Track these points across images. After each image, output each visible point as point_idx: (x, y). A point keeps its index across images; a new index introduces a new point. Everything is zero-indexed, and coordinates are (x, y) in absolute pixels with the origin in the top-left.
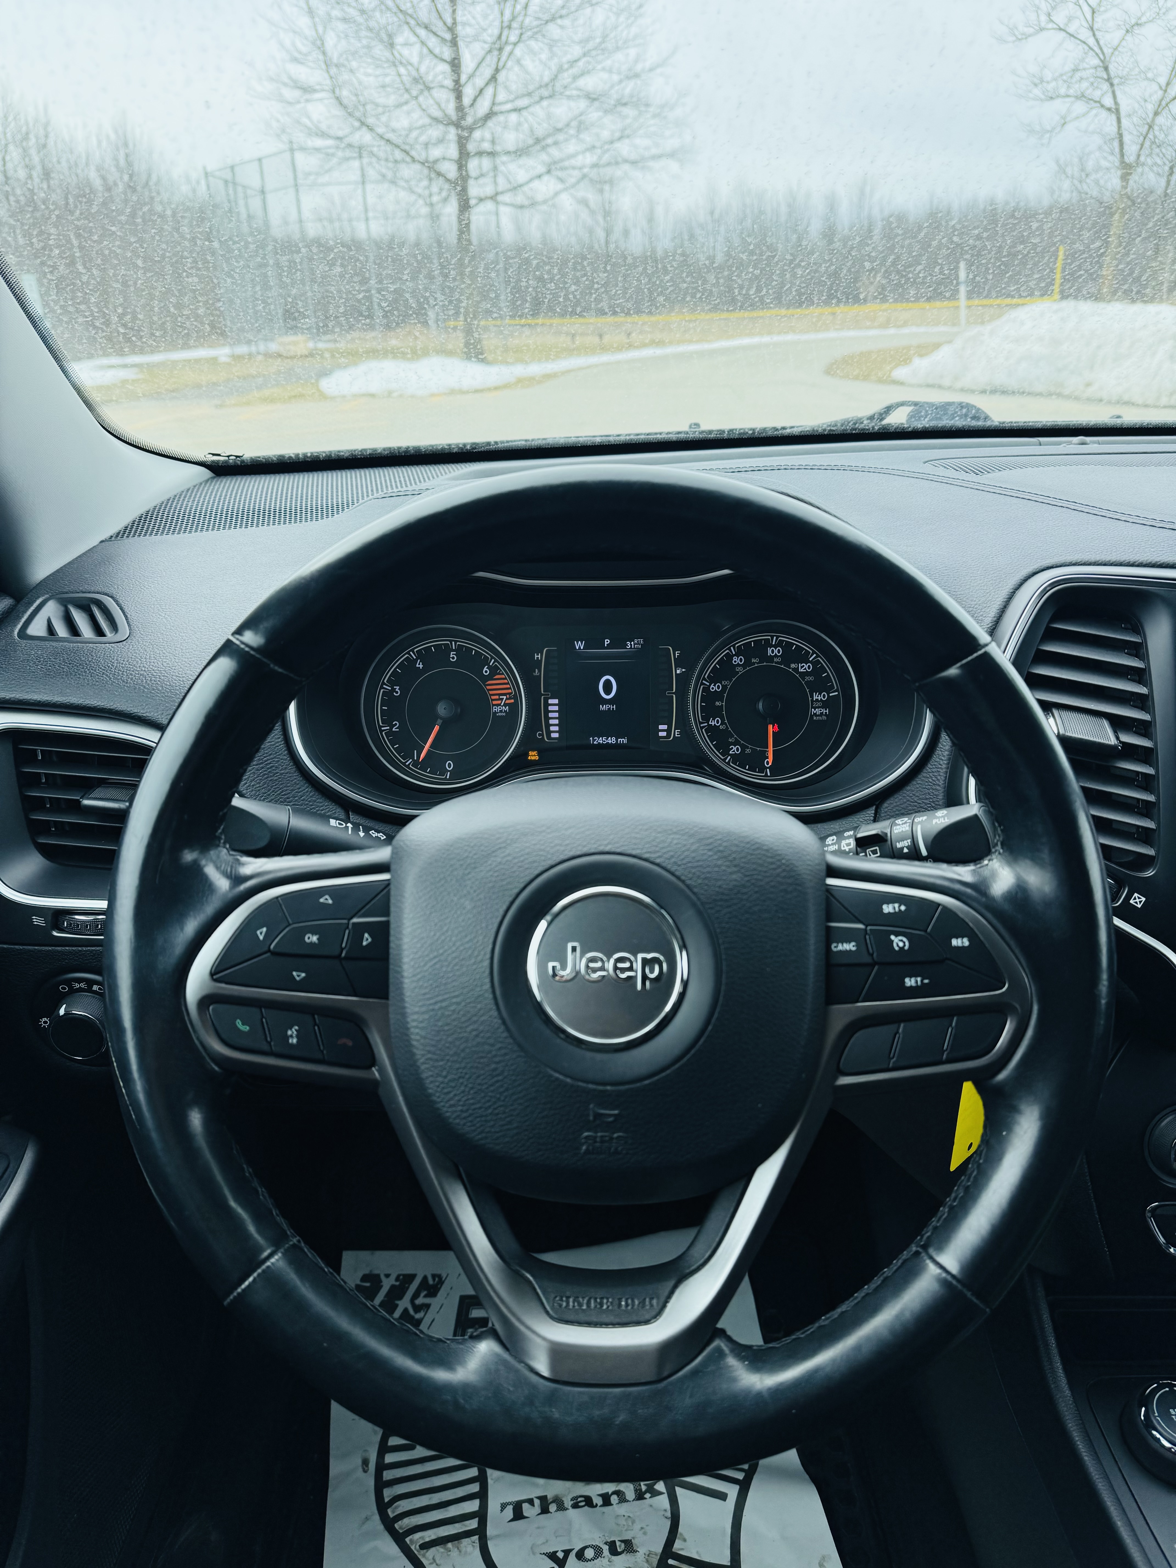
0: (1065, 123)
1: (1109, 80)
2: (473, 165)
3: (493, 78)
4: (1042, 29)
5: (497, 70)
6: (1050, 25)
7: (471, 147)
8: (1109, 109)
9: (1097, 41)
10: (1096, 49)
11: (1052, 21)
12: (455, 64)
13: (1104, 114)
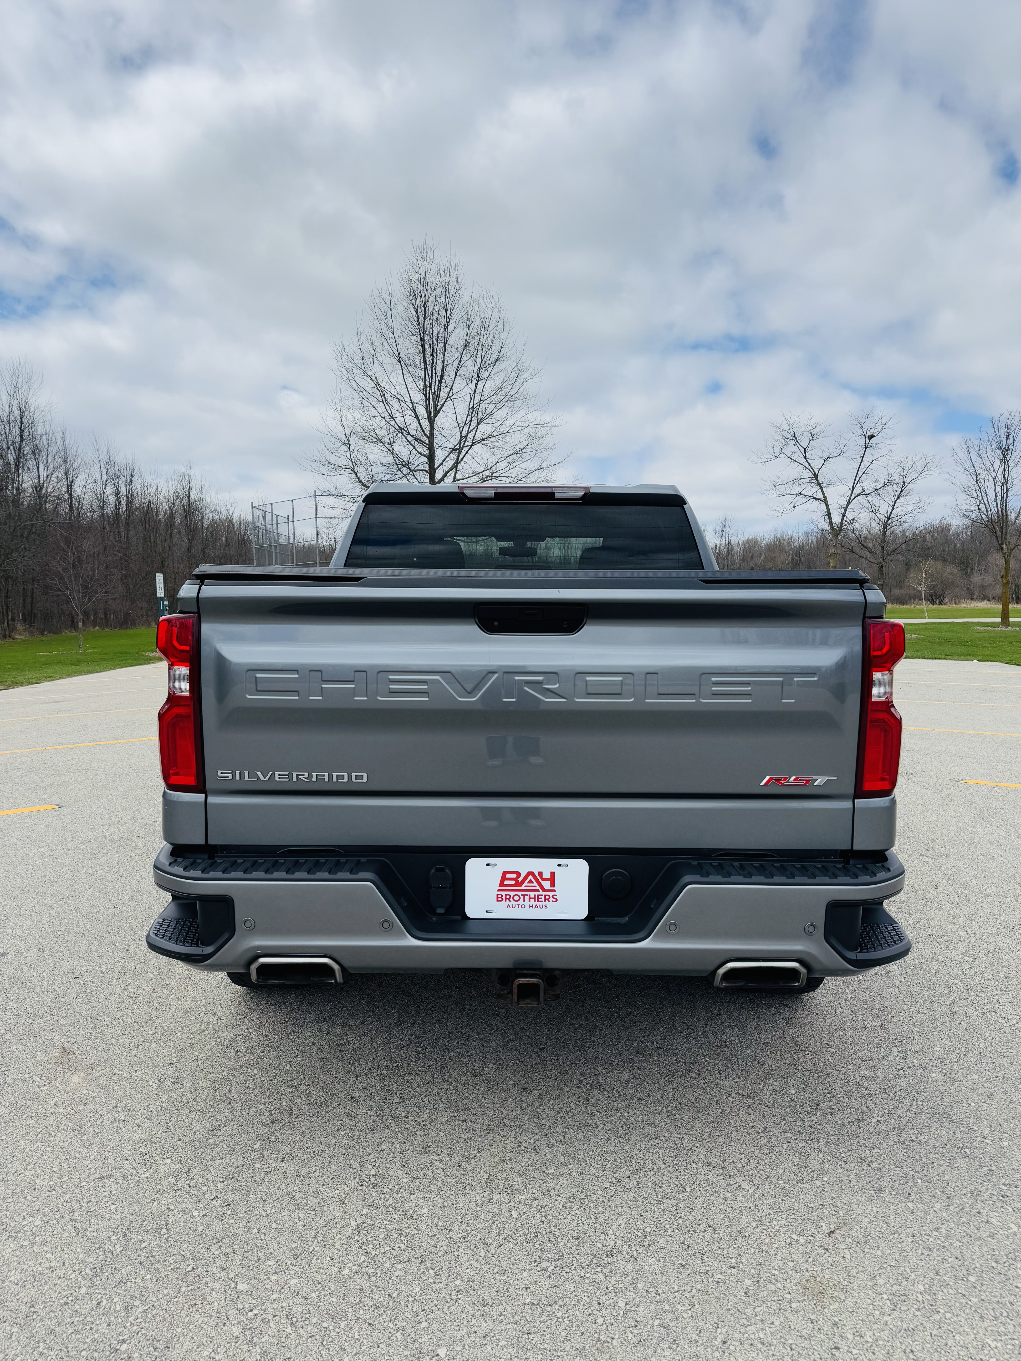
0: (794, 507)
1: (819, 485)
3: (455, 466)
4: (777, 457)
5: (457, 462)
6: (782, 455)
8: (820, 500)
9: (809, 464)
10: (809, 468)
11: (782, 452)
12: (431, 458)
13: (816, 503)
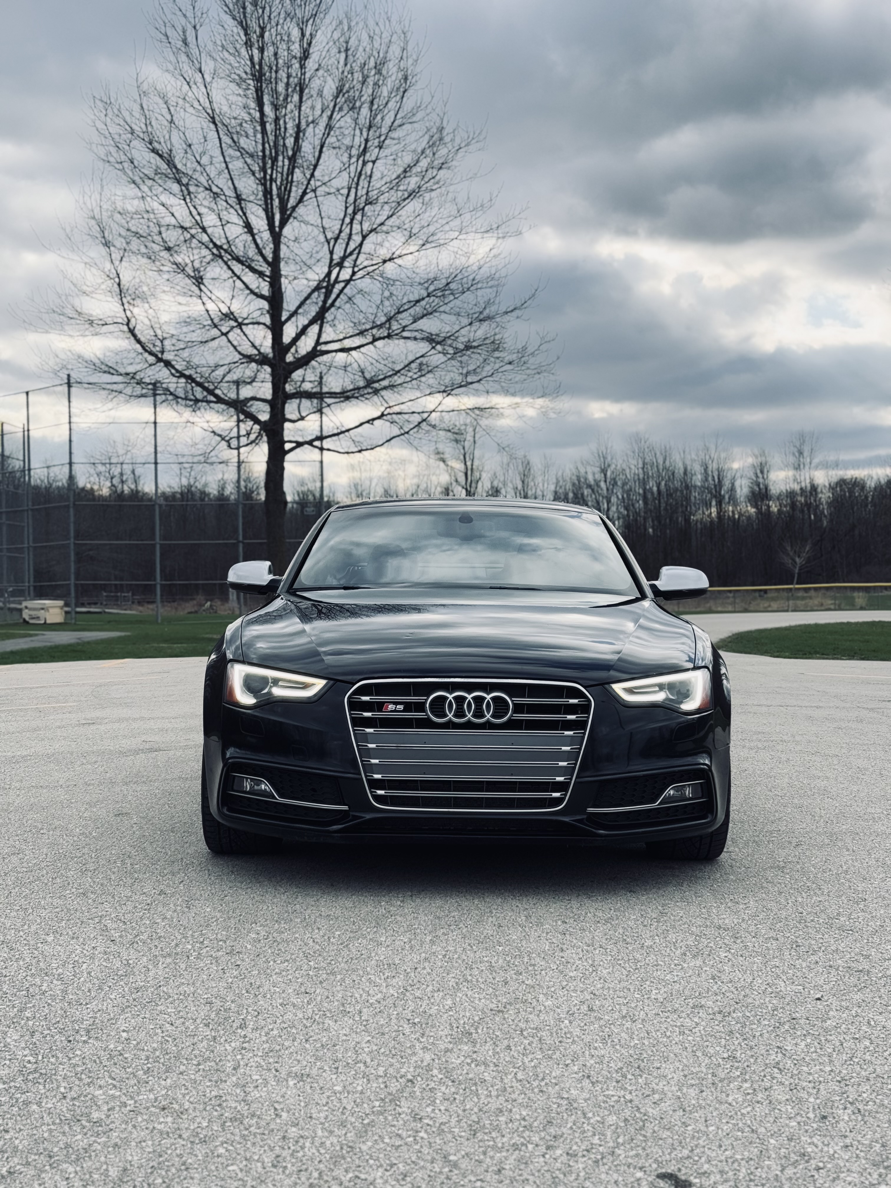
3: (320, 316)
5: (324, 309)
7: (289, 388)
12: (275, 301)
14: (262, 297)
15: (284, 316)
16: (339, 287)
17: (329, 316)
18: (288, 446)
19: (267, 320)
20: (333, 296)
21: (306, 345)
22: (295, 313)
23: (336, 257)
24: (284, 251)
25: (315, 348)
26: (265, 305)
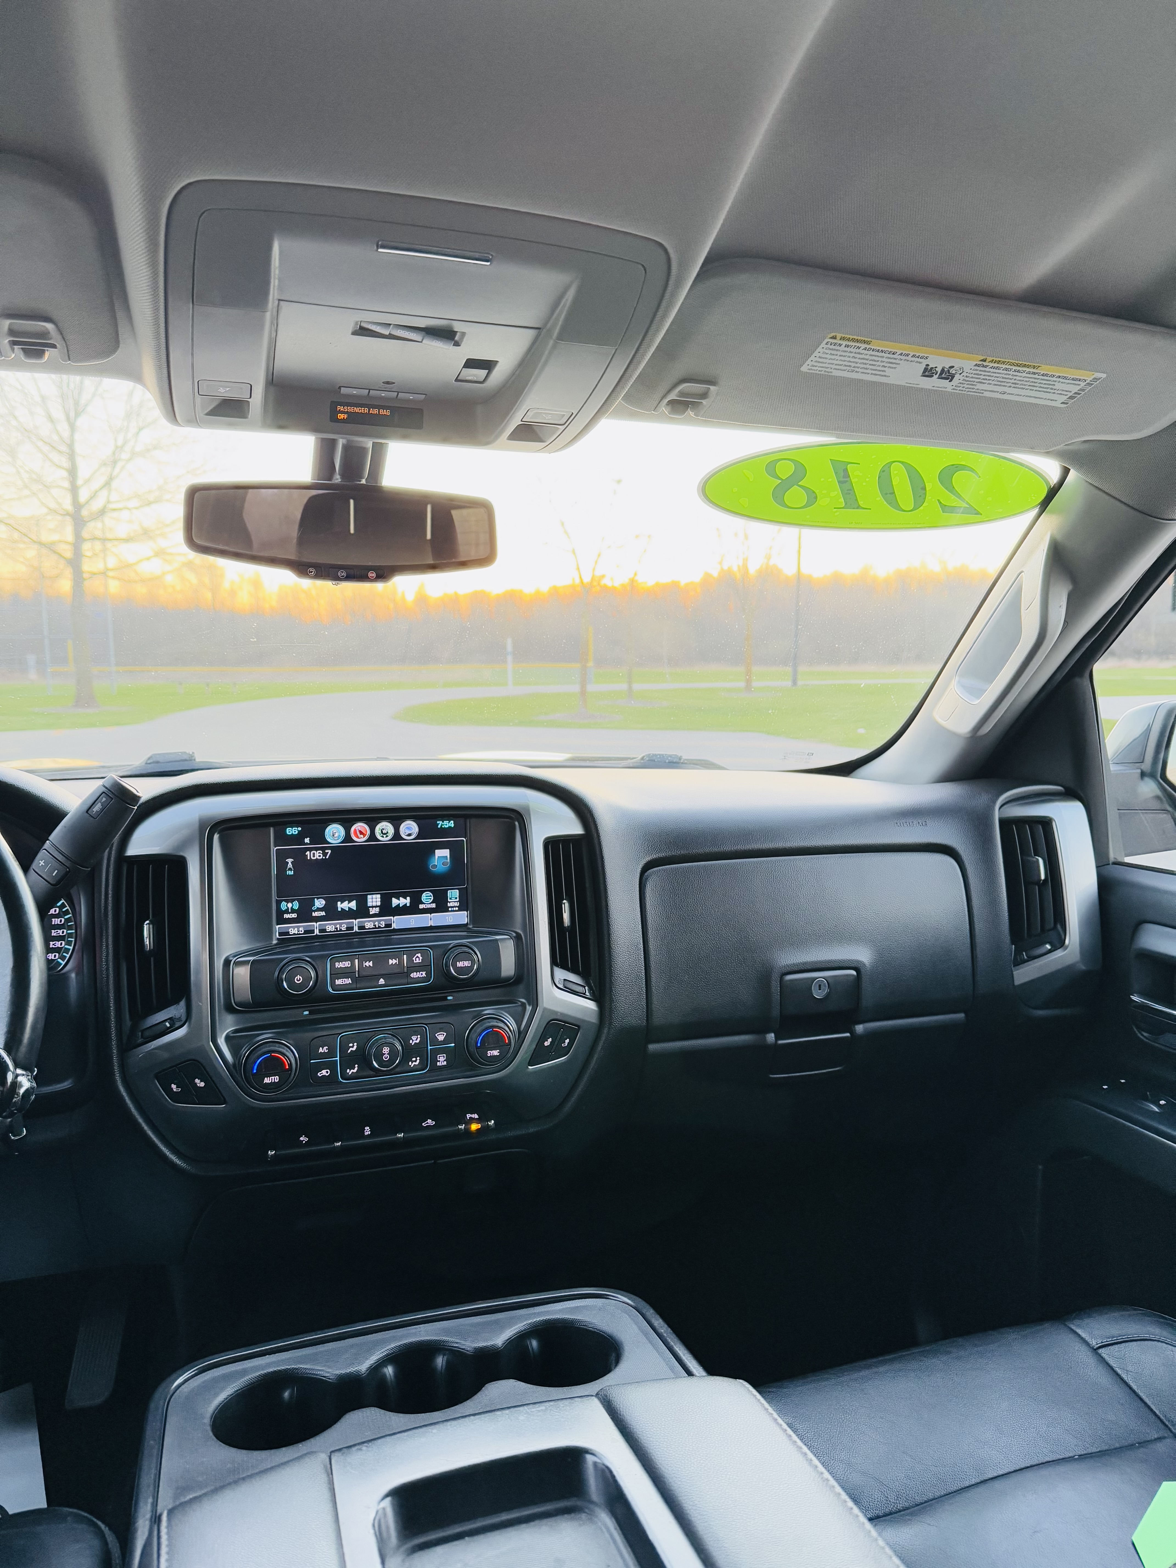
2: (86, 547)
7: (85, 534)
14: (63, 468)
15: (79, 482)
16: (120, 465)
17: (114, 484)
18: (85, 575)
19: (66, 484)
20: (117, 470)
21: (97, 505)
22: (87, 481)
23: (120, 443)
24: (77, 436)
25: (105, 507)
26: (65, 474)
